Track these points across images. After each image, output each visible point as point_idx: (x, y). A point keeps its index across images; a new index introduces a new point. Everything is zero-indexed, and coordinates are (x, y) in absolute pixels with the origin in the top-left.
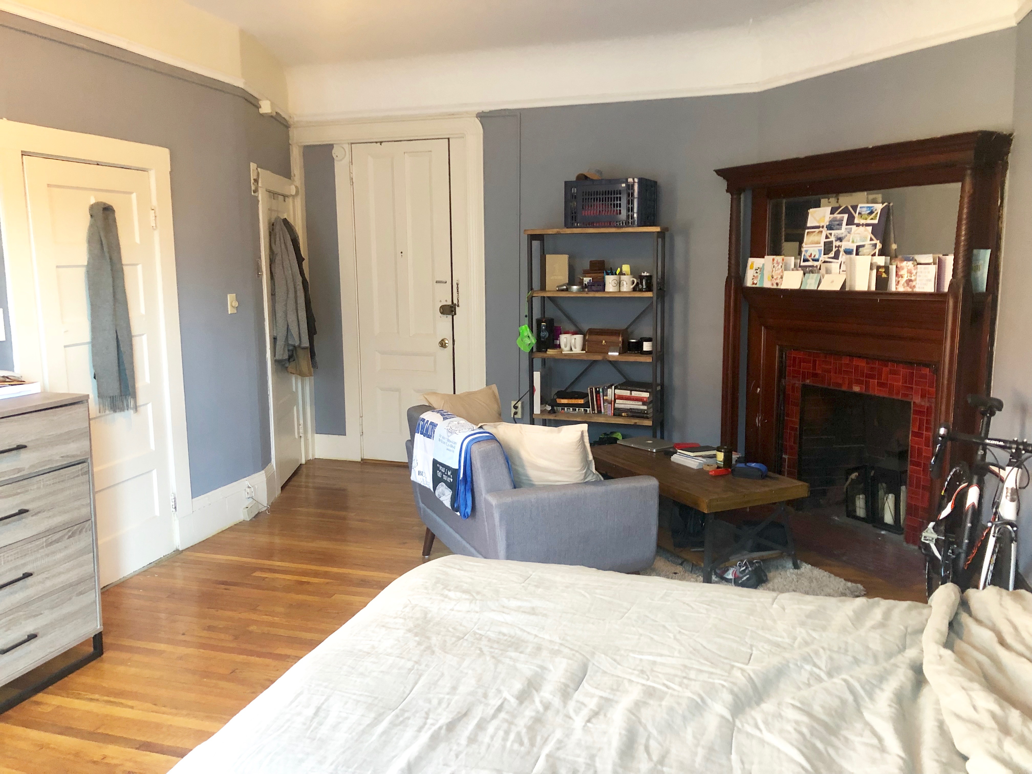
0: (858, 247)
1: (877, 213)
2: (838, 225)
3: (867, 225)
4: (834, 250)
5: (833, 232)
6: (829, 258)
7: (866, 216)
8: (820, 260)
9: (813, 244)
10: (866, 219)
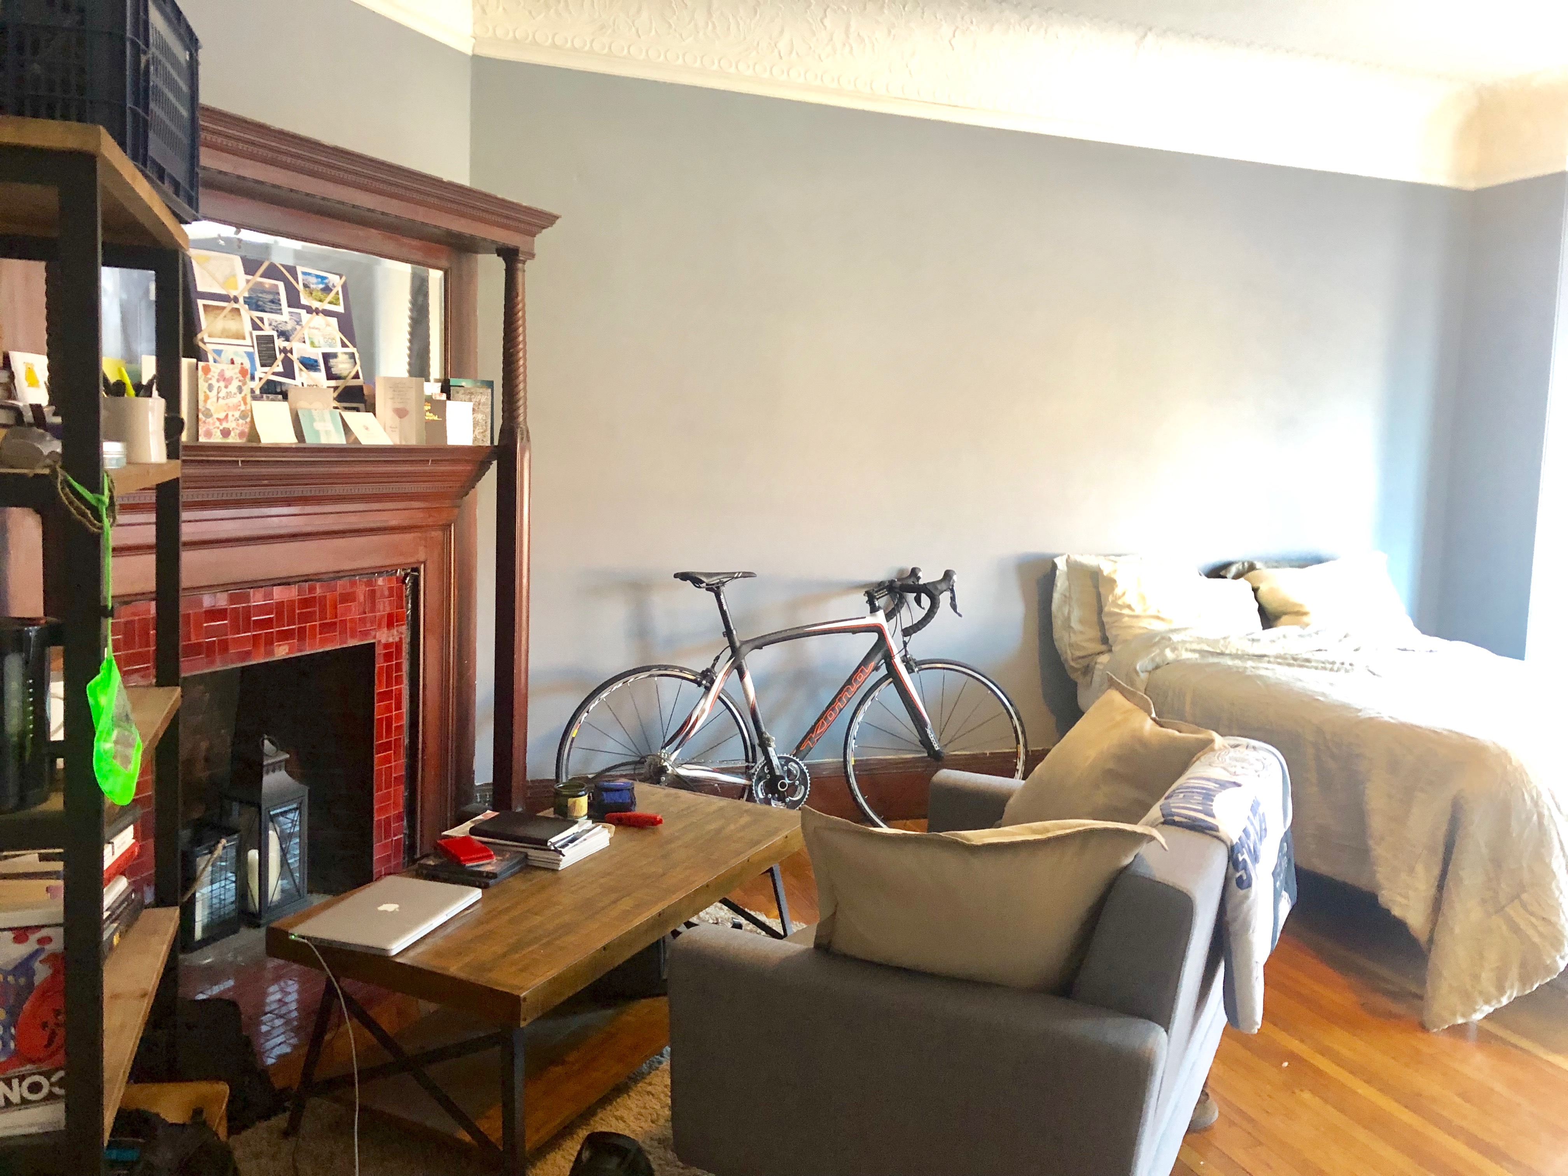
0: (327, 357)
1: (337, 293)
2: (272, 302)
3: (328, 313)
4: (280, 357)
5: (265, 316)
6: (274, 374)
7: (320, 293)
8: (257, 379)
9: (228, 337)
10: (321, 301)
